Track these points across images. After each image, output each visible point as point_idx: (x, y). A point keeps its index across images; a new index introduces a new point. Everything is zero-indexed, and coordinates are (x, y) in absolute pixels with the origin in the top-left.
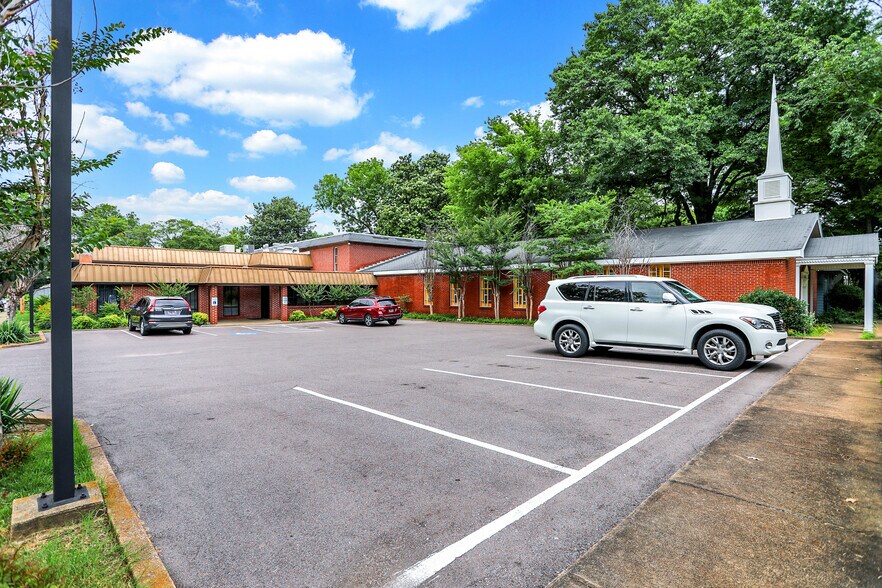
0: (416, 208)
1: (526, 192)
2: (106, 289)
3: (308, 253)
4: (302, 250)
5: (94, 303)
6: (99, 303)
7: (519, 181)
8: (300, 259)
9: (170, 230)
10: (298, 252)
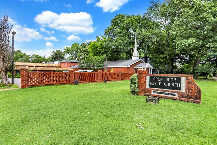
0: (86, 54)
1: (101, 52)
2: (17, 71)
3: (60, 64)
4: (59, 63)
5: (15, 73)
6: (16, 73)
7: (101, 50)
8: (58, 65)
9: (33, 57)
10: (58, 63)
